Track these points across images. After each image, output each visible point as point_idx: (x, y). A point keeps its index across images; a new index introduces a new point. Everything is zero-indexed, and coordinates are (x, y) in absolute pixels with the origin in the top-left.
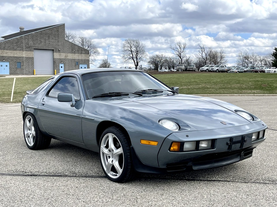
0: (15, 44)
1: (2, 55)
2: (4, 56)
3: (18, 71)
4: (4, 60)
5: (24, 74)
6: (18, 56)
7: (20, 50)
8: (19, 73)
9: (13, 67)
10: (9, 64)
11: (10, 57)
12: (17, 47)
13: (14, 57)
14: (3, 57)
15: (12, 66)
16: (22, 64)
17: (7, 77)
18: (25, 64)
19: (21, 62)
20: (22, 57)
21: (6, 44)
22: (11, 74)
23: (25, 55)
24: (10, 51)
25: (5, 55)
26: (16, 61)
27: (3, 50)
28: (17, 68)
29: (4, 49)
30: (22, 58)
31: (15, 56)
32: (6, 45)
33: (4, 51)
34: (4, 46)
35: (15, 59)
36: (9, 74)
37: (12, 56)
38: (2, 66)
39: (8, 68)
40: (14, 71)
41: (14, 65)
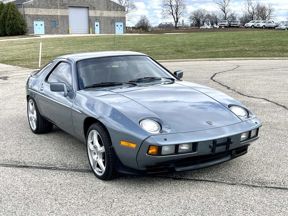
0: (50, 2)
1: (36, 14)
2: (39, 15)
3: (53, 30)
4: (39, 19)
5: (59, 33)
6: (53, 14)
7: (55, 8)
8: (54, 33)
9: (48, 26)
10: (44, 23)
11: (45, 15)
12: (51, 5)
13: (48, 15)
14: (37, 15)
15: (46, 25)
16: (57, 23)
17: (42, 37)
18: (59, 23)
19: (56, 21)
20: (56, 15)
21: (41, 1)
22: (46, 33)
23: (59, 13)
24: (45, 9)
25: (39, 13)
26: (50, 20)
27: (37, 9)
28: (52, 27)
29: (39, 7)
30: (57, 17)
31: (50, 14)
32: (40, 3)
33: (39, 9)
34: (38, 4)
35: (50, 18)
36: (44, 34)
37: (46, 14)
38: (36, 25)
39: (43, 28)
40: (49, 30)
41: (49, 24)
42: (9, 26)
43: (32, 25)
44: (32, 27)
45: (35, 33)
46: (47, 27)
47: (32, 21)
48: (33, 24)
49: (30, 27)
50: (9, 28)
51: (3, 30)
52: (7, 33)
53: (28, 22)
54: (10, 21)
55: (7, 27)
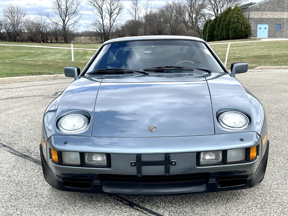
0: (276, 5)
1: (261, 17)
2: (263, 18)
3: (277, 34)
4: (263, 23)
5: (284, 36)
6: (278, 17)
7: (281, 11)
8: (278, 36)
9: (272, 29)
10: (269, 26)
11: (270, 18)
12: (278, 7)
13: (273, 18)
14: (262, 18)
15: (270, 29)
16: (282, 26)
17: (263, 40)
18: (285, 26)
19: (281, 24)
20: (282, 18)
21: (267, 4)
22: (269, 37)
23: (286, 16)
24: (270, 12)
25: (264, 17)
26: (275, 23)
27: (262, 12)
28: (276, 31)
29: (264, 11)
30: (282, 20)
31: (275, 17)
32: (266, 6)
33: (264, 12)
34: (264, 7)
35: (275, 21)
36: (267, 37)
37: (271, 17)
38: (260, 28)
39: (266, 31)
40: (272, 33)
41: (273, 27)
42: (232, 29)
43: (255, 28)
44: (255, 30)
45: (258, 37)
46: (271, 31)
47: (256, 24)
48: (257, 27)
49: (253, 31)
50: (232, 31)
51: (227, 34)
52: (230, 36)
53: (252, 25)
54: (234, 24)
55: (231, 30)
